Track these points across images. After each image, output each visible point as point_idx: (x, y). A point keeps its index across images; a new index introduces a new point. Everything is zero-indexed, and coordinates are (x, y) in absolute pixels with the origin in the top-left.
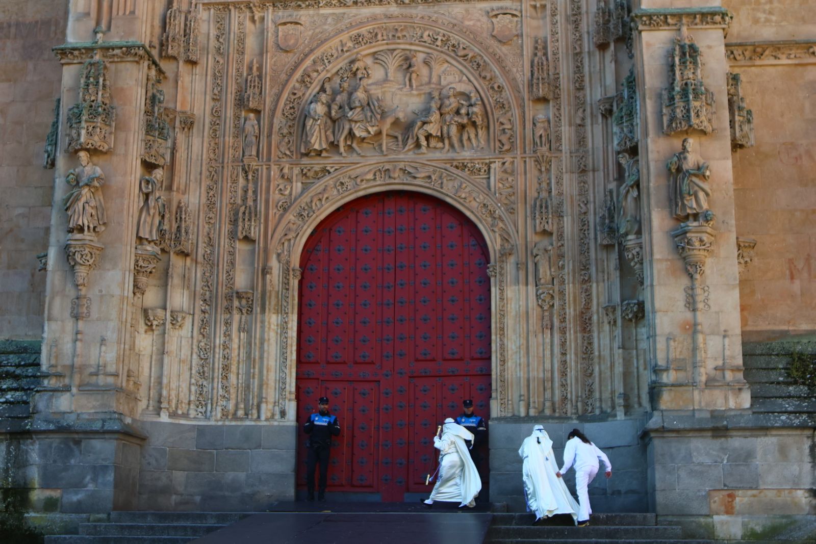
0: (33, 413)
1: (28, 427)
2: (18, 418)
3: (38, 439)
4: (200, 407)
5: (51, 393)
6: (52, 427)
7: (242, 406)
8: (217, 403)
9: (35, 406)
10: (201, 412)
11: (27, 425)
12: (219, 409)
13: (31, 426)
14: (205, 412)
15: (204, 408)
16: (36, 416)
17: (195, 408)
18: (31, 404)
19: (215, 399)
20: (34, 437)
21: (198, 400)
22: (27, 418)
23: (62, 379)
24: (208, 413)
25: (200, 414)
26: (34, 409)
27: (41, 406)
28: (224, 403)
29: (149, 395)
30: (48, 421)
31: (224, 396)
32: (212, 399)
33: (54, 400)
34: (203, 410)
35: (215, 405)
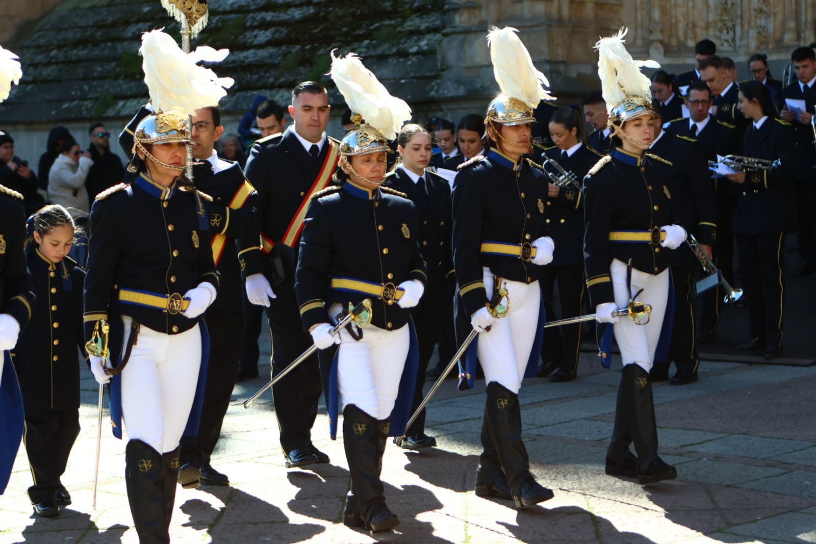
0: (443, 70)
1: (433, 93)
2: (425, 78)
3: (450, 110)
4: (725, 32)
5: (462, 36)
6: (461, 91)
7: (792, 25)
8: (749, 23)
9: (443, 59)
10: (727, 41)
11: (431, 90)
12: (753, 33)
13: (437, 91)
14: (734, 40)
15: (731, 33)
16: (446, 74)
17: (718, 33)
18: (439, 56)
19: (746, 15)
20: (443, 107)
21: (721, 20)
22: (435, 77)
23: (477, 13)
24: (738, 42)
25: (726, 44)
26: (442, 63)
27: (451, 57)
28: (762, 22)
29: (636, 19)
30: (459, 82)
31: (761, 11)
32: (741, 16)
33: (467, 47)
34: (729, 37)
35: (746, 27)
